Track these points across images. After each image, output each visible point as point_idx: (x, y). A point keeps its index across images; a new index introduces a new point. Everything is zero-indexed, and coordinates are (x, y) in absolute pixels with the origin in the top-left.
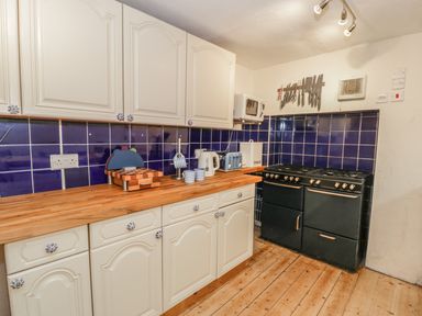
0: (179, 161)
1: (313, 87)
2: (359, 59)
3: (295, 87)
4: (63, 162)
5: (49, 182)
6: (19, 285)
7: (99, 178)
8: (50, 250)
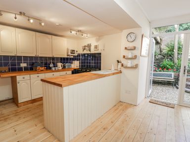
0: (51, 65)
1: (89, 46)
2: (98, 40)
3: (86, 46)
4: (23, 65)
5: (20, 69)
6: (18, 83)
7: (31, 69)
8: (24, 78)
